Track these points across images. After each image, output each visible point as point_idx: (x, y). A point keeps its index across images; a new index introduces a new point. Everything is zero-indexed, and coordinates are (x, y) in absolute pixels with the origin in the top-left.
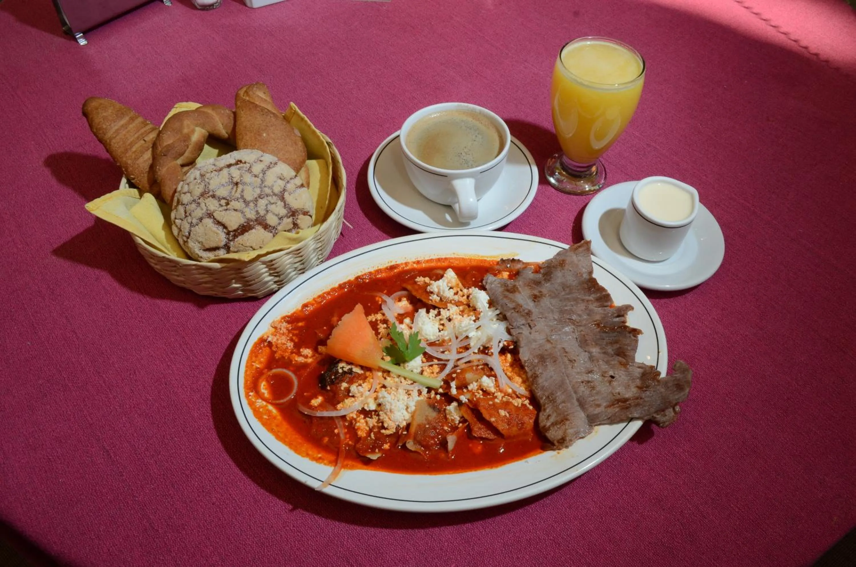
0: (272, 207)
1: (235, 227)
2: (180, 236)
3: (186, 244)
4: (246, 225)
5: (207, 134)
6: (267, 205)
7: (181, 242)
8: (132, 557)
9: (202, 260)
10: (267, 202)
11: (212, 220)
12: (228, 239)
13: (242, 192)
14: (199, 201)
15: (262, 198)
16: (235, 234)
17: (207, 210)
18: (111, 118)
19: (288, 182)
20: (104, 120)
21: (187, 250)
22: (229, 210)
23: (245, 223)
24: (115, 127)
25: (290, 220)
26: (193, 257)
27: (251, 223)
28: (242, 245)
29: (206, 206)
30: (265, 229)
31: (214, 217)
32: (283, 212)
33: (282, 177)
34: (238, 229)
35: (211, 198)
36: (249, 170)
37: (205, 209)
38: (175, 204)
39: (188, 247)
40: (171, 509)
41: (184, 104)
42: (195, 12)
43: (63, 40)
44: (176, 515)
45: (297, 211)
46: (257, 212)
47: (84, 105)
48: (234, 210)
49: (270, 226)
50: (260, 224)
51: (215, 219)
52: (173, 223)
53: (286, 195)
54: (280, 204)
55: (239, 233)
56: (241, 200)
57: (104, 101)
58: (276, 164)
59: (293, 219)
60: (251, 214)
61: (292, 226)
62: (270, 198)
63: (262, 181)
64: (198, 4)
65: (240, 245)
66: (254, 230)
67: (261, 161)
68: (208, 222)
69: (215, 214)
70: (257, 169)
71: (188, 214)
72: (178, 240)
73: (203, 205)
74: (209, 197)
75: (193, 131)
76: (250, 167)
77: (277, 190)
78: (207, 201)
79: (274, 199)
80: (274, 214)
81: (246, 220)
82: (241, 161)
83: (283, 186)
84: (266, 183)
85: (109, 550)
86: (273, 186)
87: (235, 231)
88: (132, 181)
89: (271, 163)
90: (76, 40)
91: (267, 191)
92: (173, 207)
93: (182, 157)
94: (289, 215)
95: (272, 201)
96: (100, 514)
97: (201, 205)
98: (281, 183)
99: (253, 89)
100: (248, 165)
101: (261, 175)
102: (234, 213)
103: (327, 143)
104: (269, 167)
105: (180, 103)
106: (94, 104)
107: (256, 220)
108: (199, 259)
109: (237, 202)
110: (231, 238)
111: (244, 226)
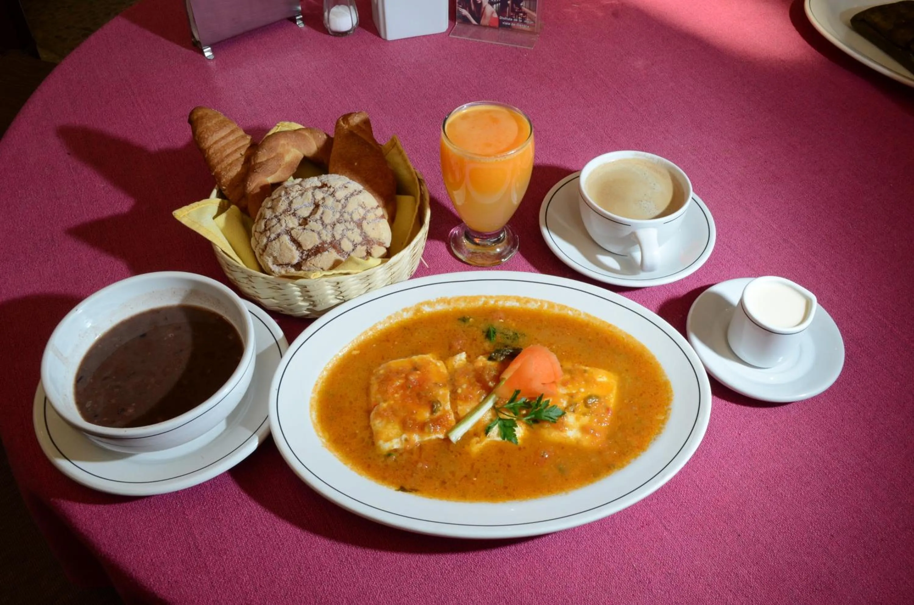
0: (349, 233)
1: (310, 247)
2: (258, 248)
3: (262, 257)
4: (321, 247)
5: (302, 156)
6: (343, 230)
7: (257, 255)
8: (172, 571)
9: (273, 274)
10: (344, 227)
11: (289, 237)
12: (301, 257)
13: (322, 214)
14: (280, 217)
15: (340, 223)
16: (308, 254)
17: (286, 226)
18: (213, 129)
19: (368, 211)
20: (206, 130)
21: (261, 263)
22: (307, 230)
23: (320, 244)
24: (216, 137)
25: (364, 248)
26: (266, 271)
27: (326, 245)
28: (313, 265)
29: (285, 222)
30: (338, 253)
31: (291, 234)
32: (358, 239)
33: (363, 205)
34: (312, 249)
35: (291, 216)
36: (333, 194)
37: (284, 225)
38: (257, 217)
39: (263, 261)
40: (217, 532)
41: (287, 123)
42: (326, 37)
43: (191, 52)
44: (220, 540)
45: (373, 241)
46: (333, 236)
47: (192, 113)
48: (311, 230)
49: (343, 251)
50: (334, 247)
51: (292, 237)
52: (253, 235)
53: (364, 223)
54: (357, 231)
55: (312, 253)
56: (319, 222)
57: (210, 112)
58: (360, 192)
59: (367, 247)
60: (327, 237)
61: (365, 254)
62: (347, 224)
63: (344, 207)
64: (330, 29)
65: (312, 265)
66: (326, 253)
67: (346, 187)
68: (286, 238)
69: (292, 232)
70: (340, 194)
71: (267, 228)
72: (254, 253)
73: (283, 222)
74: (290, 215)
75: (288, 151)
76: (333, 192)
77: (356, 217)
78: (288, 218)
79: (352, 226)
80: (349, 239)
81: (321, 242)
82: (326, 185)
83: (362, 215)
84: (346, 209)
85: (152, 560)
86: (353, 212)
87: (309, 250)
88: (223, 192)
89: (355, 191)
90: (202, 53)
91: (346, 216)
92: (256, 220)
93: (273, 176)
94: (363, 243)
95: (349, 227)
96: (150, 525)
97: (281, 221)
98: (362, 212)
99: (354, 118)
100: (332, 190)
101: (343, 201)
102: (310, 233)
103: (419, 179)
104: (352, 195)
105: (282, 122)
106: (200, 113)
107: (331, 243)
108: (271, 273)
109: (315, 223)
110: (304, 257)
111: (317, 247)
